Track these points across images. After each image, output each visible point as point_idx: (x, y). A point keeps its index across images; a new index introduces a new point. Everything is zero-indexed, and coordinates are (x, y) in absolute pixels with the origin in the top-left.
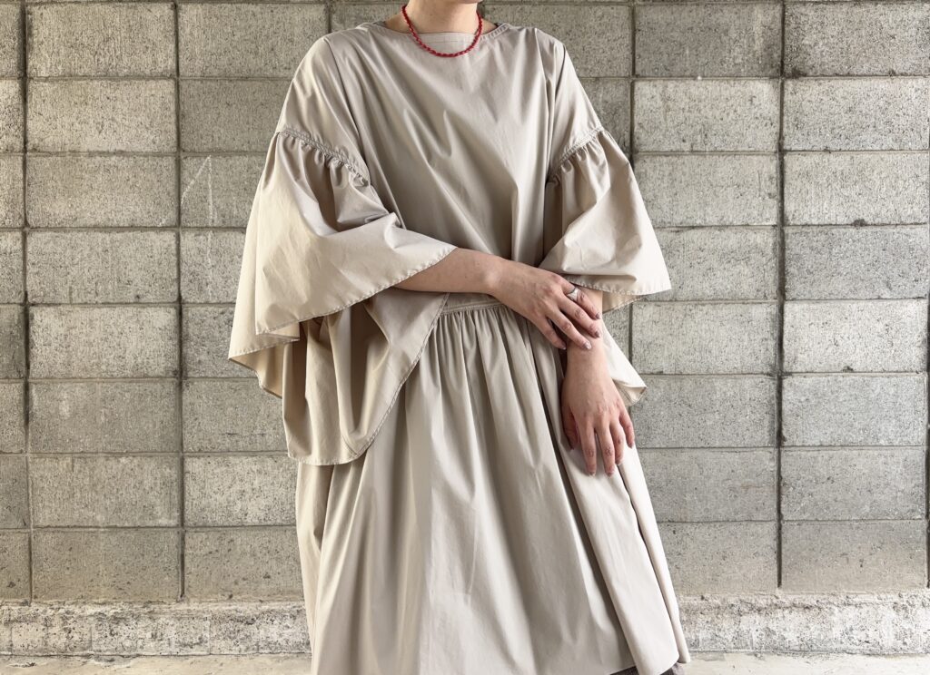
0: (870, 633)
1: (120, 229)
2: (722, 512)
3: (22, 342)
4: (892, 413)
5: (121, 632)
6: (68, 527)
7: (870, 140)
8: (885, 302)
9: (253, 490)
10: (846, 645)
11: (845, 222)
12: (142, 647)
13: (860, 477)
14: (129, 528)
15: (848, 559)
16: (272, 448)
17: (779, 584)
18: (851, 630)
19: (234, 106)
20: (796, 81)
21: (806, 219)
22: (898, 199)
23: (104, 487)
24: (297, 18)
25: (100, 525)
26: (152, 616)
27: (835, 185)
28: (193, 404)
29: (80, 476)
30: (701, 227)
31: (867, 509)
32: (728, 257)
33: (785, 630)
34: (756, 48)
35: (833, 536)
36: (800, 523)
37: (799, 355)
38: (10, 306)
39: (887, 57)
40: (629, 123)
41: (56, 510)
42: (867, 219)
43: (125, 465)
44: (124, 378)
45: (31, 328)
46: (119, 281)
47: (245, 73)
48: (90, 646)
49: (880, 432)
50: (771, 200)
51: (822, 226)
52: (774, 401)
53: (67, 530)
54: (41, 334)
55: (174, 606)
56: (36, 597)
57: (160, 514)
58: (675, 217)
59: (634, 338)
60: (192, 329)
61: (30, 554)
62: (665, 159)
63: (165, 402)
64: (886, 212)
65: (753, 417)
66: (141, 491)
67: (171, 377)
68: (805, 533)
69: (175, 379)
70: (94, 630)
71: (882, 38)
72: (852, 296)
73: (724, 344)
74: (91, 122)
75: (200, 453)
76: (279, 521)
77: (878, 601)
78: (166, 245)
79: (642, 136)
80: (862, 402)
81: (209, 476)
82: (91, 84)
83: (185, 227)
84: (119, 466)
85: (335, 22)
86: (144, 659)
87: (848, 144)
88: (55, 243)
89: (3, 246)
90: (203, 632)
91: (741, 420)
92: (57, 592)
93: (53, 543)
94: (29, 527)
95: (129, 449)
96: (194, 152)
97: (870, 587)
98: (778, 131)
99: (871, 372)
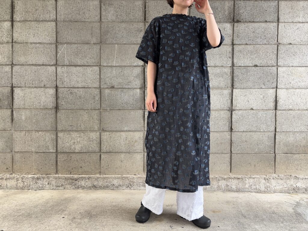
0: (257, 187)
1: (39, 65)
3: (11, 98)
4: (265, 122)
5: (39, 182)
6: (24, 152)
7: (259, 41)
8: (264, 89)
9: (77, 142)
10: (250, 190)
11: (252, 66)
12: (45, 187)
13: (255, 141)
14: (42, 152)
15: (251, 165)
16: (83, 130)
17: (231, 172)
18: (252, 185)
19: (73, 30)
20: (237, 23)
21: (240, 65)
22: (267, 59)
23: (34, 140)
24: (91, 4)
25: (33, 151)
26: (48, 178)
27: (248, 54)
28: (60, 117)
29: (27, 137)
31: (257, 150)
32: (217, 75)
34: (226, 13)
35: (247, 158)
36: (237, 154)
37: (237, 105)
38: (7, 87)
39: (264, 17)
41: (20, 147)
42: (258, 65)
43: (41, 134)
44: (41, 109)
45: (14, 94)
46: (39, 80)
47: (76, 20)
48: (30, 186)
49: (261, 128)
50: (230, 59)
51: (245, 66)
52: (230, 118)
53: (24, 153)
54: (17, 96)
55: (54, 175)
56: (14, 172)
57: (50, 149)
60: (60, 95)
61: (13, 160)
63: (52, 116)
64: (264, 63)
65: (223, 123)
66: (45, 142)
67: (54, 109)
68: (239, 157)
70: (31, 182)
71: (263, 11)
72: (253, 87)
75: (62, 131)
76: (85, 151)
77: (259, 177)
78: (53, 70)
80: (256, 119)
81: (65, 138)
82: (31, 23)
83: (58, 65)
84: (39, 134)
85: (102, 5)
86: (46, 190)
87: (253, 42)
88: (21, 69)
89: (6, 70)
90: (63, 183)
91: (220, 123)
92: (20, 171)
93: (19, 156)
94: (12, 152)
95: (42, 129)
96: (61, 43)
97: (257, 173)
98: (232, 38)
99: (259, 110)
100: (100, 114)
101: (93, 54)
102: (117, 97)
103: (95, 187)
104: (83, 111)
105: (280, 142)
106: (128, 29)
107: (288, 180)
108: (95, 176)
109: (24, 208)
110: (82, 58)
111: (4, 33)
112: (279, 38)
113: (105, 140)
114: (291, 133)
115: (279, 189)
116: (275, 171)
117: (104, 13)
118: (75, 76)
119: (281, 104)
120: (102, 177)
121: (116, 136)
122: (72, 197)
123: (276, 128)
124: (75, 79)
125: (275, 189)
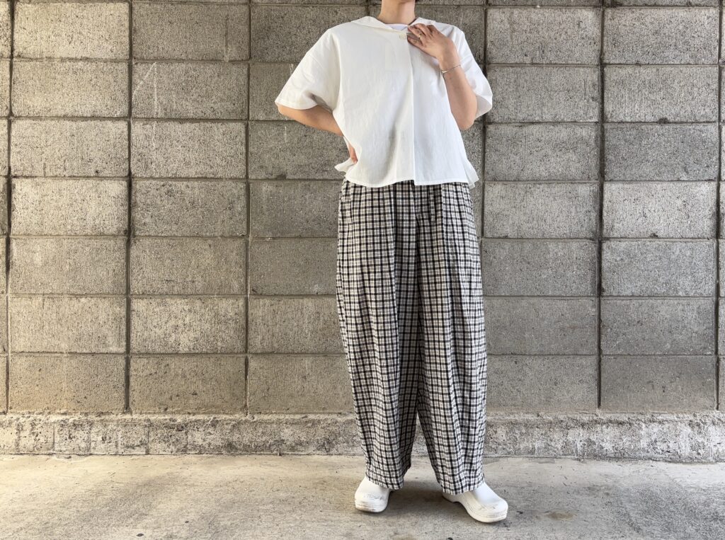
0: (671, 445)
1: (85, 118)
2: (554, 347)
3: (6, 208)
4: (688, 271)
5: (79, 436)
6: (38, 352)
7: (671, 56)
8: (684, 184)
9: (185, 325)
10: (652, 454)
11: (652, 120)
12: (94, 448)
13: (663, 321)
14: (87, 354)
15: (653, 386)
16: (200, 292)
17: (599, 405)
18: (656, 441)
19: (175, 24)
20: (614, 9)
21: (621, 117)
22: (693, 102)
25: (64, 351)
26: (103, 423)
27: (644, 91)
28: (138, 257)
29: (49, 312)
30: (539, 123)
31: (668, 346)
32: (560, 147)
33: (603, 441)
35: (642, 367)
36: (616, 356)
37: (615, 224)
40: (483, 41)
41: (29, 339)
42: (669, 118)
43: (84, 304)
44: (85, 235)
45: (13, 196)
46: (82, 159)
48: (53, 447)
49: (679, 285)
50: (594, 102)
51: (634, 123)
52: (596, 260)
53: (38, 355)
54: (20, 200)
55: (119, 417)
56: (11, 408)
57: (111, 343)
58: (519, 115)
59: (486, 210)
60: (139, 198)
61: (8, 373)
62: (511, 69)
63: (117, 254)
64: (684, 114)
65: (578, 273)
66: (96, 325)
67: (122, 235)
68: (620, 365)
69: (125, 237)
70: (56, 433)
72: (658, 178)
73: (556, 215)
74: (64, 35)
75: (143, 295)
76: (204, 350)
77: (676, 419)
78: (120, 132)
79: (493, 52)
80: (665, 261)
81: (151, 313)
82: (64, 5)
83: (135, 118)
84: (80, 304)
86: (96, 457)
87: (655, 59)
88: (33, 129)
90: (144, 437)
91: (569, 274)
92: (28, 404)
93: (26, 365)
94: (7, 352)
95: (87, 291)
96: (143, 59)
97: (670, 408)
98: (600, 49)
99: (672, 238)
100: (247, 250)
101: (229, 90)
102: (294, 204)
103: (231, 448)
104: (200, 241)
106: (323, 23)
108: (232, 417)
109: (34, 507)
110: (200, 99)
112: (723, 48)
113: (259, 320)
116: (718, 404)
118: (180, 148)
120: (251, 420)
121: (289, 310)
122: (167, 477)
123: (718, 287)
124: (180, 157)
125: (718, 450)
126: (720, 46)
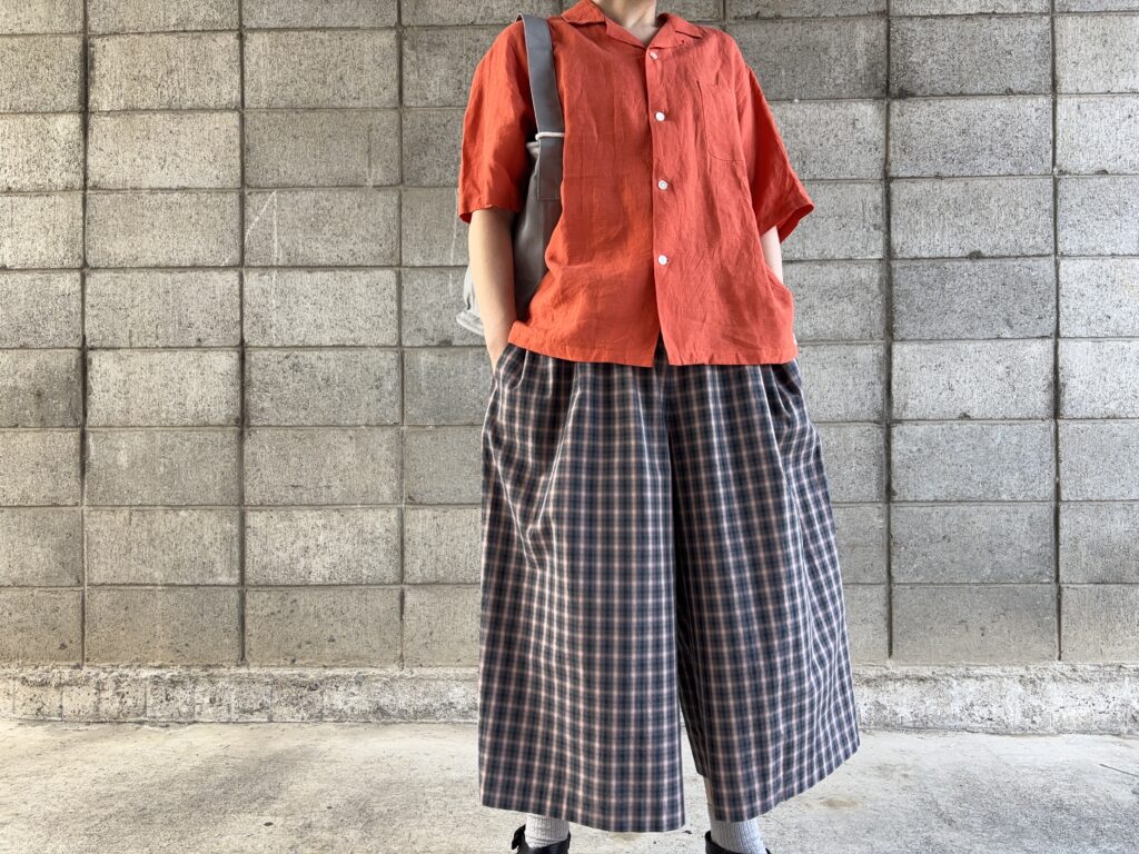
0: (994, 710)
1: (182, 268)
3: (79, 388)
4: (1015, 464)
5: (178, 697)
6: (124, 584)
7: (986, 164)
8: (1006, 343)
9: (318, 546)
10: (967, 722)
11: (960, 255)
12: (199, 714)
13: (979, 536)
14: (188, 586)
15: (967, 628)
16: (338, 502)
17: (890, 653)
18: (972, 705)
19: (301, 138)
20: (903, 102)
21: (915, 252)
22: (1018, 229)
23: (162, 542)
24: (367, 45)
25: (158, 582)
26: (212, 680)
27: (947, 214)
29: (138, 530)
30: (800, 261)
31: (989, 571)
32: (830, 294)
33: (897, 704)
34: (858, 67)
35: (950, 601)
36: (913, 585)
37: (909, 401)
38: (69, 351)
39: (1003, 75)
41: (112, 567)
42: (983, 251)
43: (184, 519)
44: (184, 426)
45: (89, 374)
46: (180, 324)
47: (313, 104)
48: (144, 712)
49: (1002, 486)
50: (877, 232)
51: (933, 259)
52: (882, 452)
53: (123, 588)
54: (99, 380)
55: (233, 671)
56: (88, 660)
57: (219, 572)
60: (255, 375)
61: (84, 613)
64: (1005, 244)
65: (859, 470)
66: (200, 547)
67: (232, 426)
68: (919, 598)
69: (237, 428)
70: (149, 695)
71: (997, 54)
72: (973, 336)
73: (827, 389)
74: (154, 157)
75: (262, 506)
76: (344, 580)
77: (1001, 674)
78: (228, 285)
80: (982, 452)
81: (272, 531)
82: (153, 117)
83: (249, 267)
84: (179, 520)
85: (406, 49)
86: (201, 725)
88: (114, 284)
89: (61, 287)
90: (264, 698)
91: (846, 472)
92: (110, 655)
93: (107, 602)
94: (83, 585)
95: (188, 501)
96: (259, 187)
97: (992, 658)
98: (884, 157)
99: (991, 419)
100: (402, 443)
101: (374, 225)
102: (463, 379)
103: (381, 716)
104: (336, 431)
105: (1076, 540)
107: (1112, 685)
108: (383, 672)
109: (124, 789)
110: (334, 239)
111: (57, 157)
112: (1058, 151)
113: (418, 539)
114: (1118, 505)
115: (1077, 719)
116: (1061, 652)
117: (412, 78)
118: (308, 305)
119: (1074, 395)
120: (409, 676)
121: (458, 524)
122: (299, 751)
123: (1058, 486)
124: (309, 317)
125: (1060, 717)
126: (1054, 148)
